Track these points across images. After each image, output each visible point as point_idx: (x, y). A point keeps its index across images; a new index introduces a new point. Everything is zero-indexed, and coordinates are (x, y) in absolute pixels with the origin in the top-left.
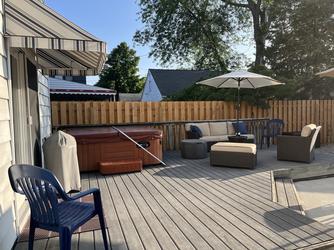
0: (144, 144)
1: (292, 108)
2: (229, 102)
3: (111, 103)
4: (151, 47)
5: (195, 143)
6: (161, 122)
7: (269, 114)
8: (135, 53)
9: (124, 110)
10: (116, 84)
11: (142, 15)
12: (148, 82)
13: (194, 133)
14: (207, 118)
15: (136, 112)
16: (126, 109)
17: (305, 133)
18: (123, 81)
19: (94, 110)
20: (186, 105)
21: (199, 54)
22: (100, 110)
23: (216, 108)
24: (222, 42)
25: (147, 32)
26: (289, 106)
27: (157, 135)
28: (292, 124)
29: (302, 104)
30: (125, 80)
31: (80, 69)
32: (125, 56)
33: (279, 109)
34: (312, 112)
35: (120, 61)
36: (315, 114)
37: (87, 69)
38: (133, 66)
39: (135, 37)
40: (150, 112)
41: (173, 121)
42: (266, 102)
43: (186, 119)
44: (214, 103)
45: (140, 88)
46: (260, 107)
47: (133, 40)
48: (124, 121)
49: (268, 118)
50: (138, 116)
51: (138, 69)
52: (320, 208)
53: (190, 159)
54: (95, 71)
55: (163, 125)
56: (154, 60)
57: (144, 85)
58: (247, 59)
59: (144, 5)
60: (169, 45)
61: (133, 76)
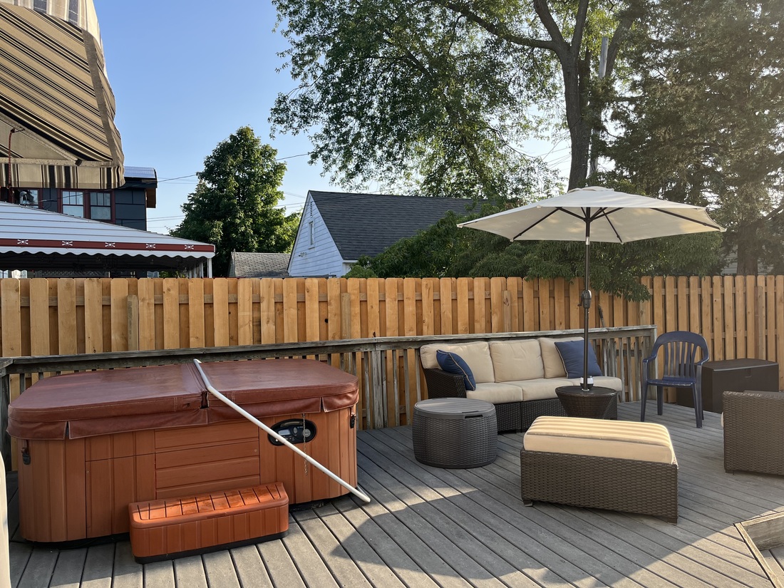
0: (295, 431)
1: (700, 296)
2: (536, 279)
3: (195, 283)
4: (314, 139)
5: (460, 415)
6: (348, 341)
7: (642, 313)
8: (274, 154)
9: (234, 304)
10: (224, 229)
11: (293, 59)
12: (306, 224)
13: (451, 375)
14: (477, 326)
15: (273, 308)
16: (240, 302)
18: (243, 222)
19: (141, 303)
20: (418, 288)
21: (432, 159)
22: (159, 305)
23: (502, 297)
24: (488, 130)
25: (305, 101)
27: (340, 396)
29: (723, 286)
30: (248, 220)
31: (46, 162)
32: (248, 162)
33: (667, 299)
34: (750, 309)
35: (237, 174)
36: (756, 313)
37: (78, 163)
38: (268, 185)
39: (276, 110)
40: (313, 309)
41: (383, 339)
43: (420, 332)
44: (496, 282)
45: (285, 240)
47: (269, 119)
48: (234, 338)
49: (650, 327)
50: (278, 321)
51: (280, 194)
53: (445, 467)
54: (109, 170)
55: (355, 350)
56: (322, 170)
57: (296, 232)
58: (549, 172)
59: (298, 33)
60: (359, 135)
61: (267, 210)
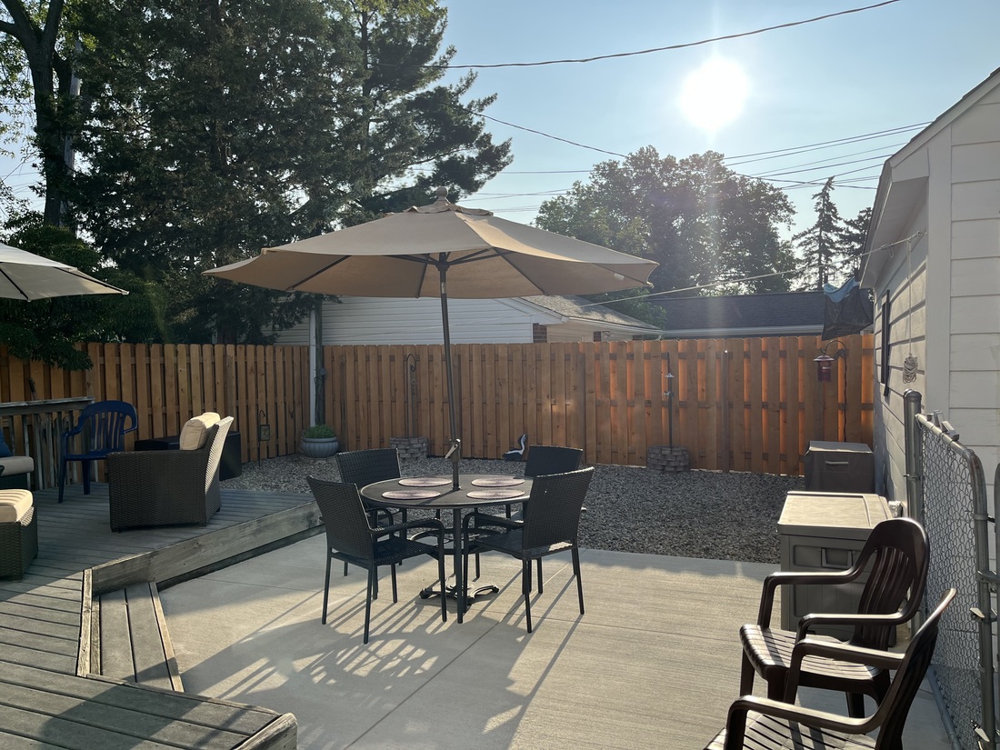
1: (163, 366)
7: (89, 385)
17: (189, 441)
26: (152, 361)
28: (165, 415)
29: (189, 355)
33: (122, 369)
34: (219, 379)
36: (225, 383)
42: (78, 347)
46: (56, 363)
49: (86, 399)
52: (229, 650)
